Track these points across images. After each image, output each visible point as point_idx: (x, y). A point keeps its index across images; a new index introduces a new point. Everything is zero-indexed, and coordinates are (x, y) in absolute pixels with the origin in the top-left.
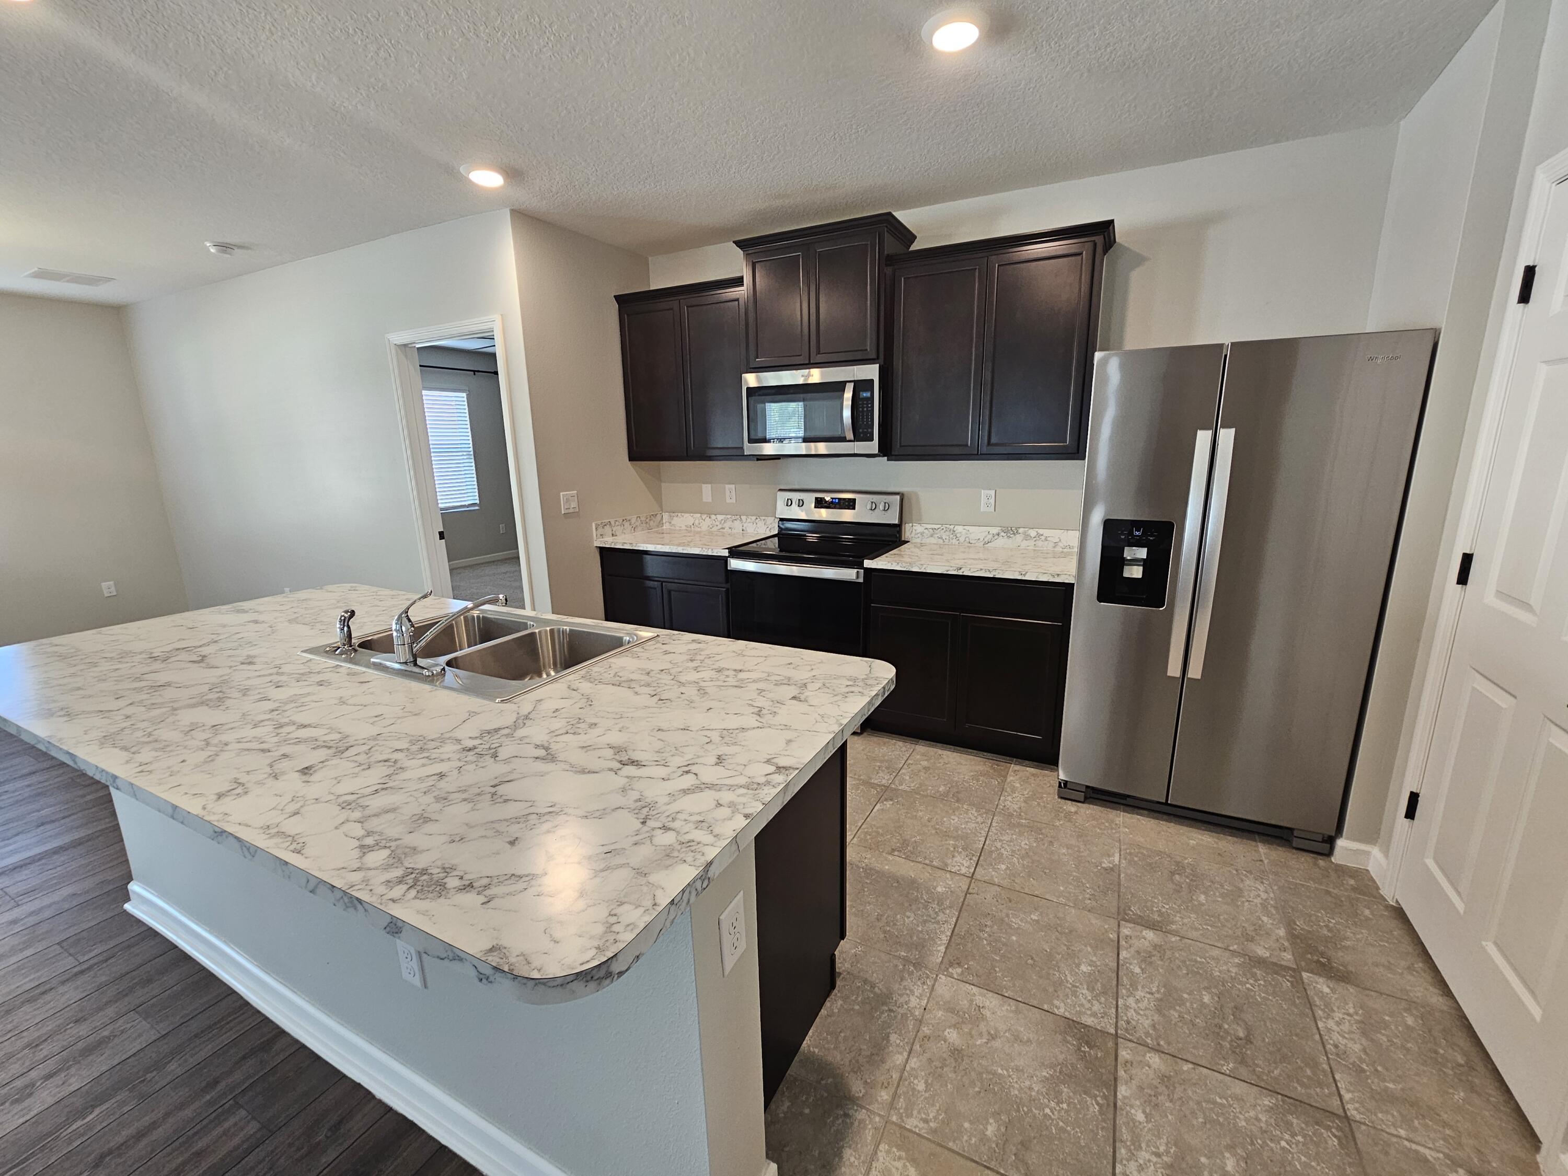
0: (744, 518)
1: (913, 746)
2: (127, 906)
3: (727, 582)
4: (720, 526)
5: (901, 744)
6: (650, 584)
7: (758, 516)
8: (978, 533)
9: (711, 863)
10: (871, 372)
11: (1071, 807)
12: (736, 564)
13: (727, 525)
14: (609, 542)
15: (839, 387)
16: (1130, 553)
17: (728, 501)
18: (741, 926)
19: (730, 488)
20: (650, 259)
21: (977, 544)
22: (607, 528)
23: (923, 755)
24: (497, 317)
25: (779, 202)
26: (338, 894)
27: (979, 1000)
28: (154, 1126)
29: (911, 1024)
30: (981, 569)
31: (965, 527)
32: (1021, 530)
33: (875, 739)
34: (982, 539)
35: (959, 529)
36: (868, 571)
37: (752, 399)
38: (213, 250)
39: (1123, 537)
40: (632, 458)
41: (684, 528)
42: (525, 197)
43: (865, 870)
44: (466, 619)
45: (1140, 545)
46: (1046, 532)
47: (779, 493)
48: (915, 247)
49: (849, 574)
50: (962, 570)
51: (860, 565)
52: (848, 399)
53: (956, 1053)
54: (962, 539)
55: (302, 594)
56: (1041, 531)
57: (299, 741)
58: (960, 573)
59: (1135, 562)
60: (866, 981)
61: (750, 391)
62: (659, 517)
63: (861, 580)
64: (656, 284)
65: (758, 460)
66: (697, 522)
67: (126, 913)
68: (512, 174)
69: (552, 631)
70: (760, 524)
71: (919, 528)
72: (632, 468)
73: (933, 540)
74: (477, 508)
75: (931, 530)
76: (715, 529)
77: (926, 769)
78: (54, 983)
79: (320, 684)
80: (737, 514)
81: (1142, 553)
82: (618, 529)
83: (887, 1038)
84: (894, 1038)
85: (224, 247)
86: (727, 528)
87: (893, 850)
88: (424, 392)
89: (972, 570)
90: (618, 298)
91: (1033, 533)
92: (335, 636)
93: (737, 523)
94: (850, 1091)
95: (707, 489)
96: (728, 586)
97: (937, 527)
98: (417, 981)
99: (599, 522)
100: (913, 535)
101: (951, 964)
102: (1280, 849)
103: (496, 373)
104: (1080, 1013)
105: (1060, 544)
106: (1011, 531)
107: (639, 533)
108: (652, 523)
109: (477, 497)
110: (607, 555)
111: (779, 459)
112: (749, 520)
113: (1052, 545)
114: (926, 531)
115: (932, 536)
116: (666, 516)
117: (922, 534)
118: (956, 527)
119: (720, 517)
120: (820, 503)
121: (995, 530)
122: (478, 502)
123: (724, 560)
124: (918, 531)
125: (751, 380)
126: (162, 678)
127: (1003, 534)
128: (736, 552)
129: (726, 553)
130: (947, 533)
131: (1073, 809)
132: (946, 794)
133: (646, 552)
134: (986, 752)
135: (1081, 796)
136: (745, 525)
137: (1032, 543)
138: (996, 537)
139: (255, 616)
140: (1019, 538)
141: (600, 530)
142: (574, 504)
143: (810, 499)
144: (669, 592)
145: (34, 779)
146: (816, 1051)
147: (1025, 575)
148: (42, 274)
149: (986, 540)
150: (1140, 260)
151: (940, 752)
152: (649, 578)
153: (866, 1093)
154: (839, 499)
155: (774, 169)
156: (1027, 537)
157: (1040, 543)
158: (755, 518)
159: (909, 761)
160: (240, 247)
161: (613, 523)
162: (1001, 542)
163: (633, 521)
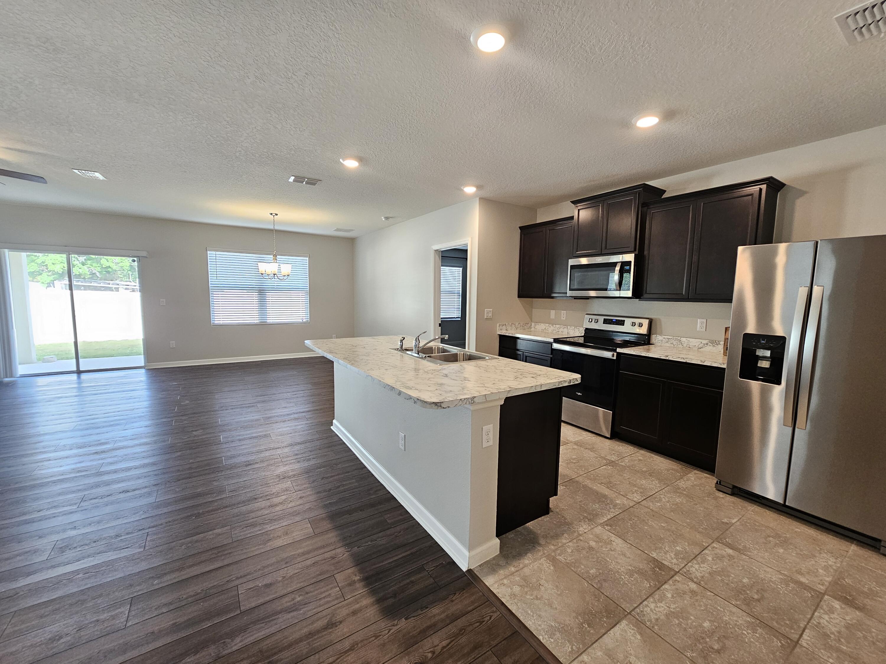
0: (569, 327)
1: (638, 450)
2: (332, 427)
3: (552, 354)
4: (557, 331)
5: (632, 448)
6: (519, 353)
7: (576, 326)
8: (694, 342)
9: (475, 397)
10: (630, 257)
11: (721, 495)
12: (556, 346)
13: (561, 330)
14: (504, 333)
15: (614, 264)
16: (760, 353)
17: (562, 318)
18: (491, 435)
19: (564, 312)
20: (538, 209)
21: (694, 349)
22: (504, 326)
23: (642, 455)
24: (470, 239)
25: (593, 183)
26: (390, 387)
27: (613, 539)
28: (334, 476)
29: (576, 534)
30: (679, 357)
31: (687, 339)
33: (618, 443)
34: (697, 346)
35: (683, 339)
36: (619, 354)
37: (572, 270)
38: (383, 219)
39: (754, 343)
40: (519, 296)
41: (540, 330)
42: (485, 193)
43: (583, 485)
44: (438, 348)
45: (767, 349)
47: (586, 316)
48: (665, 196)
49: (608, 354)
50: (668, 357)
51: (615, 351)
52: (617, 270)
53: (591, 548)
54: (685, 345)
55: (391, 337)
57: (385, 365)
58: (667, 358)
59: (764, 358)
60: (563, 517)
61: (573, 267)
62: (529, 324)
63: (615, 358)
64: (538, 221)
65: (575, 299)
66: (547, 328)
67: (331, 429)
68: (479, 187)
69: (463, 354)
70: (577, 330)
71: (660, 338)
72: (518, 300)
73: (667, 345)
74: (460, 319)
75: (667, 339)
76: (555, 331)
77: (640, 460)
78: (315, 440)
79: (392, 356)
80: (566, 325)
81: (768, 353)
82: (509, 328)
83: (563, 534)
84: (565, 535)
85: (387, 218)
86: (560, 332)
87: (602, 483)
88: (442, 267)
89: (674, 357)
90: (520, 228)
92: (398, 346)
93: (565, 329)
94: (538, 541)
95: (553, 312)
96: (551, 356)
97: (670, 337)
98: (403, 448)
99: (501, 324)
100: (656, 341)
101: (607, 525)
102: (870, 551)
103: (467, 259)
104: (663, 559)
106: (715, 343)
107: (518, 330)
108: (525, 327)
109: (460, 314)
110: (502, 337)
111: (588, 299)
112: (571, 328)
114: (664, 339)
115: (667, 342)
116: (533, 324)
117: (662, 341)
118: (682, 338)
119: (557, 326)
120: (606, 322)
121: (705, 342)
122: (460, 316)
123: (551, 344)
124: (659, 339)
125: (572, 262)
126: (355, 350)
127: (710, 344)
128: (557, 341)
129: (552, 340)
130: (676, 341)
131: (722, 496)
132: (646, 472)
133: (518, 338)
134: (682, 461)
135: (729, 491)
136: (569, 330)
138: (706, 345)
139: (378, 340)
140: (720, 347)
141: (501, 327)
142: (490, 315)
143: (601, 319)
144: (526, 357)
145: (312, 391)
146: (531, 527)
147: (704, 362)
148: (338, 230)
149: (700, 346)
150: (802, 193)
151: (653, 455)
152: (518, 350)
153: (545, 544)
154: (616, 320)
155: (584, 172)
159: (632, 455)
160: (391, 218)
161: (507, 325)
162: (708, 347)
163: (517, 324)
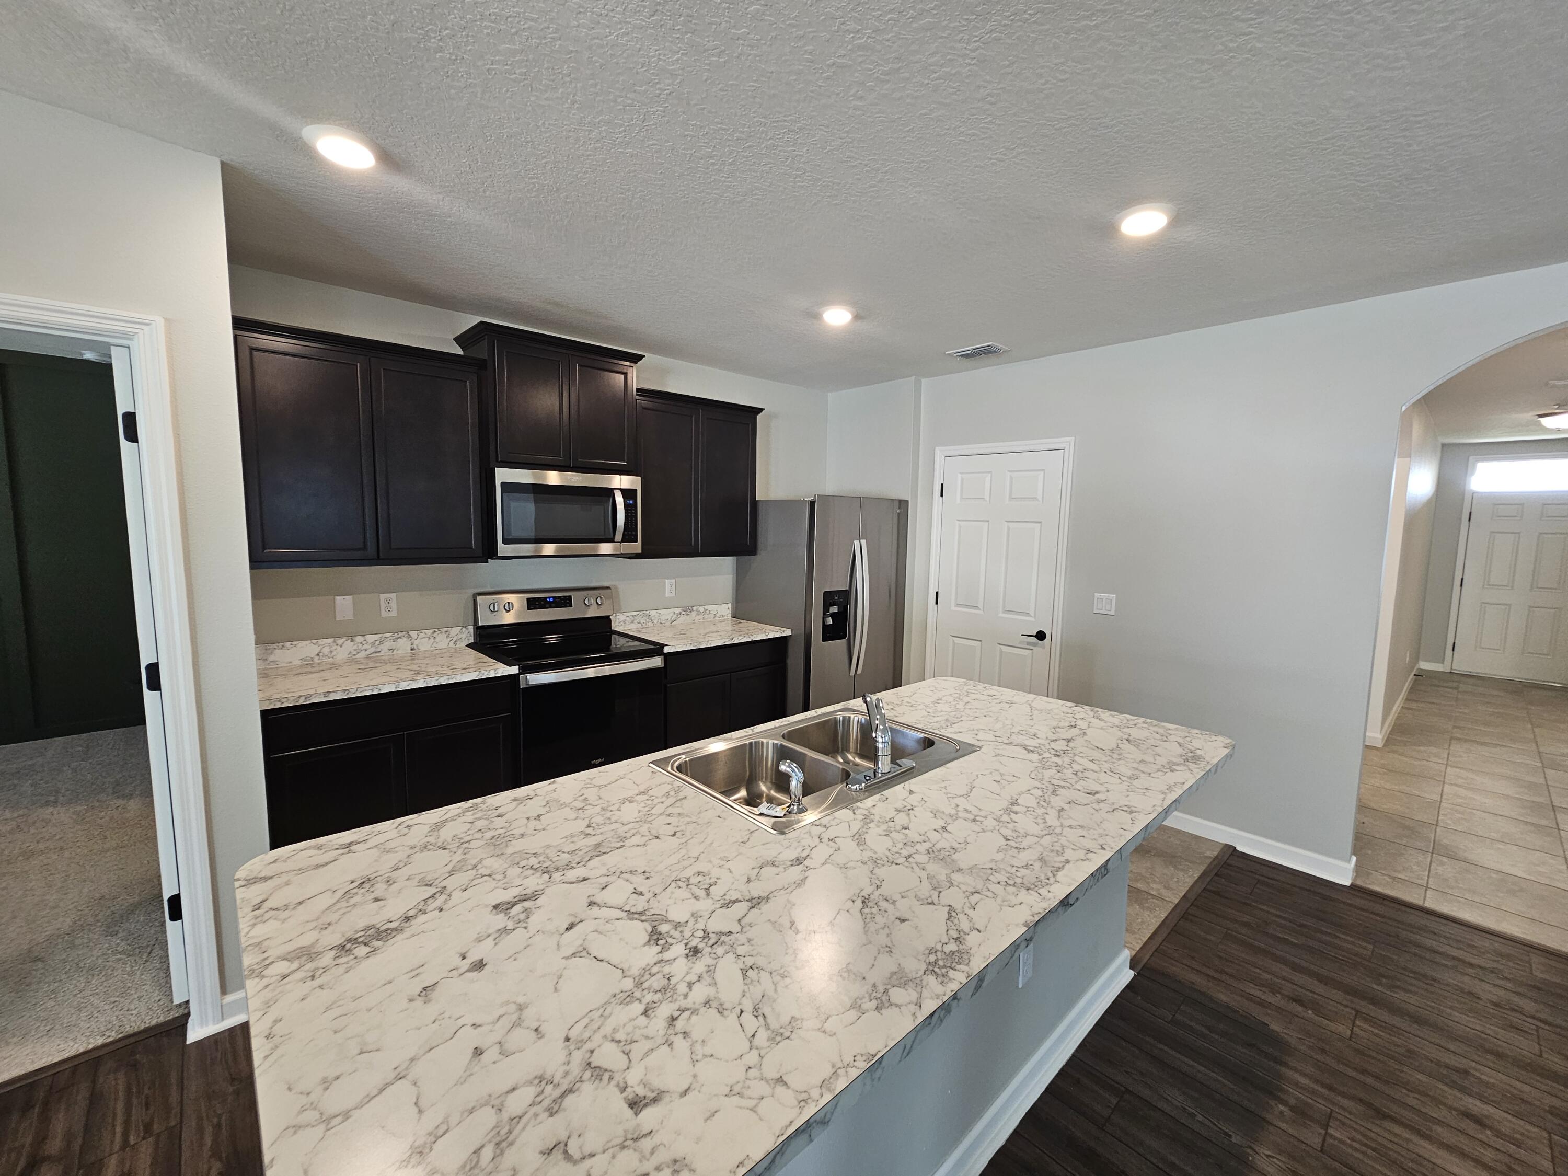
0: (414, 634)
4: (373, 650)
7: (437, 628)
8: (667, 614)
13: (388, 644)
15: (607, 492)
16: (831, 610)
17: (385, 615)
19: (386, 597)
21: (666, 624)
31: (657, 611)
32: (695, 608)
34: (669, 619)
35: (653, 613)
45: (835, 604)
46: (709, 607)
51: (660, 652)
54: (655, 622)
56: (706, 607)
63: (663, 665)
66: (331, 649)
70: (443, 637)
71: (621, 617)
73: (633, 626)
75: (631, 618)
76: (362, 655)
81: (836, 609)
86: (385, 651)
91: (701, 609)
93: (403, 641)
95: (343, 602)
97: (636, 613)
105: (718, 615)
106: (688, 610)
112: (422, 636)
113: (713, 616)
114: (628, 619)
117: (624, 621)
118: (651, 612)
119: (371, 638)
120: (532, 605)
121: (678, 611)
123: (514, 678)
124: (621, 620)
127: (683, 613)
129: (515, 670)
130: (645, 618)
136: (416, 642)
137: (701, 617)
138: (679, 615)
140: (694, 614)
143: (522, 600)
149: (672, 619)
154: (554, 598)
156: (699, 613)
157: (706, 616)
158: (431, 631)
162: (682, 619)
